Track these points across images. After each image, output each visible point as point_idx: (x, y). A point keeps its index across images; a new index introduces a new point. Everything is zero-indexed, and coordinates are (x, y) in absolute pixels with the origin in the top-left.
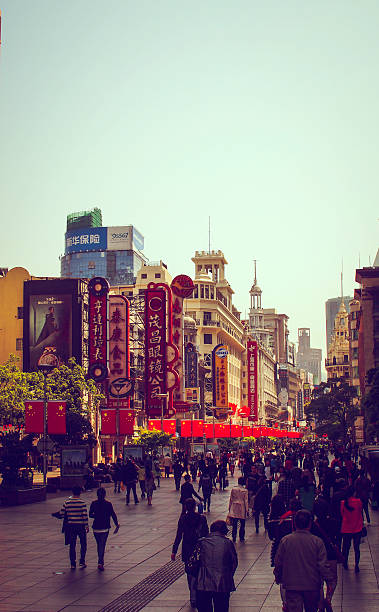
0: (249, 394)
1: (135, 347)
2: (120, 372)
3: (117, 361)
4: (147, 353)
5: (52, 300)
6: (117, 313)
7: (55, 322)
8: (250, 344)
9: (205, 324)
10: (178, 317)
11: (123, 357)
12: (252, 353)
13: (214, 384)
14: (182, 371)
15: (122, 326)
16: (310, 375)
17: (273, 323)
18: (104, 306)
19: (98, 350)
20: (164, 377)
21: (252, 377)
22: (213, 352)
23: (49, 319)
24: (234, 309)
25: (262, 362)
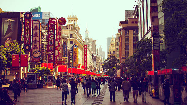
0: (85, 62)
1: (44, 41)
2: (37, 48)
3: (36, 44)
4: (48, 43)
5: (11, 20)
6: (36, 27)
7: (11, 28)
8: (85, 46)
9: (70, 38)
10: (60, 32)
11: (38, 43)
12: (86, 49)
13: (73, 57)
14: (61, 51)
15: (38, 31)
16: (102, 58)
17: (92, 42)
18: (30, 22)
19: (27, 39)
20: (54, 52)
21: (86, 56)
22: (73, 47)
23: (9, 27)
24: (80, 35)
25: (88, 53)
